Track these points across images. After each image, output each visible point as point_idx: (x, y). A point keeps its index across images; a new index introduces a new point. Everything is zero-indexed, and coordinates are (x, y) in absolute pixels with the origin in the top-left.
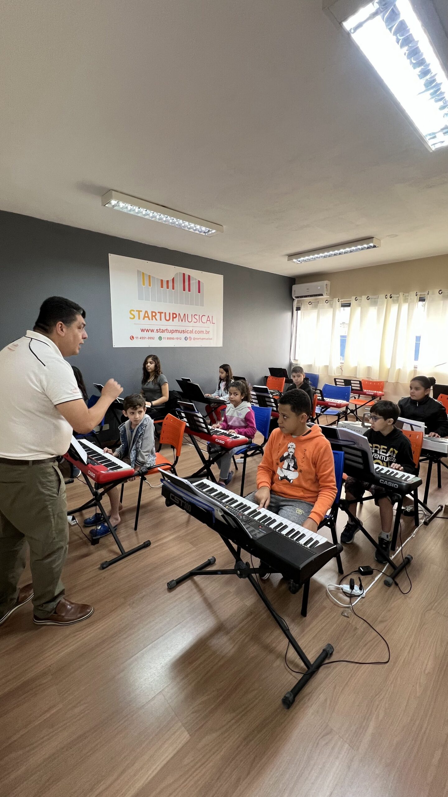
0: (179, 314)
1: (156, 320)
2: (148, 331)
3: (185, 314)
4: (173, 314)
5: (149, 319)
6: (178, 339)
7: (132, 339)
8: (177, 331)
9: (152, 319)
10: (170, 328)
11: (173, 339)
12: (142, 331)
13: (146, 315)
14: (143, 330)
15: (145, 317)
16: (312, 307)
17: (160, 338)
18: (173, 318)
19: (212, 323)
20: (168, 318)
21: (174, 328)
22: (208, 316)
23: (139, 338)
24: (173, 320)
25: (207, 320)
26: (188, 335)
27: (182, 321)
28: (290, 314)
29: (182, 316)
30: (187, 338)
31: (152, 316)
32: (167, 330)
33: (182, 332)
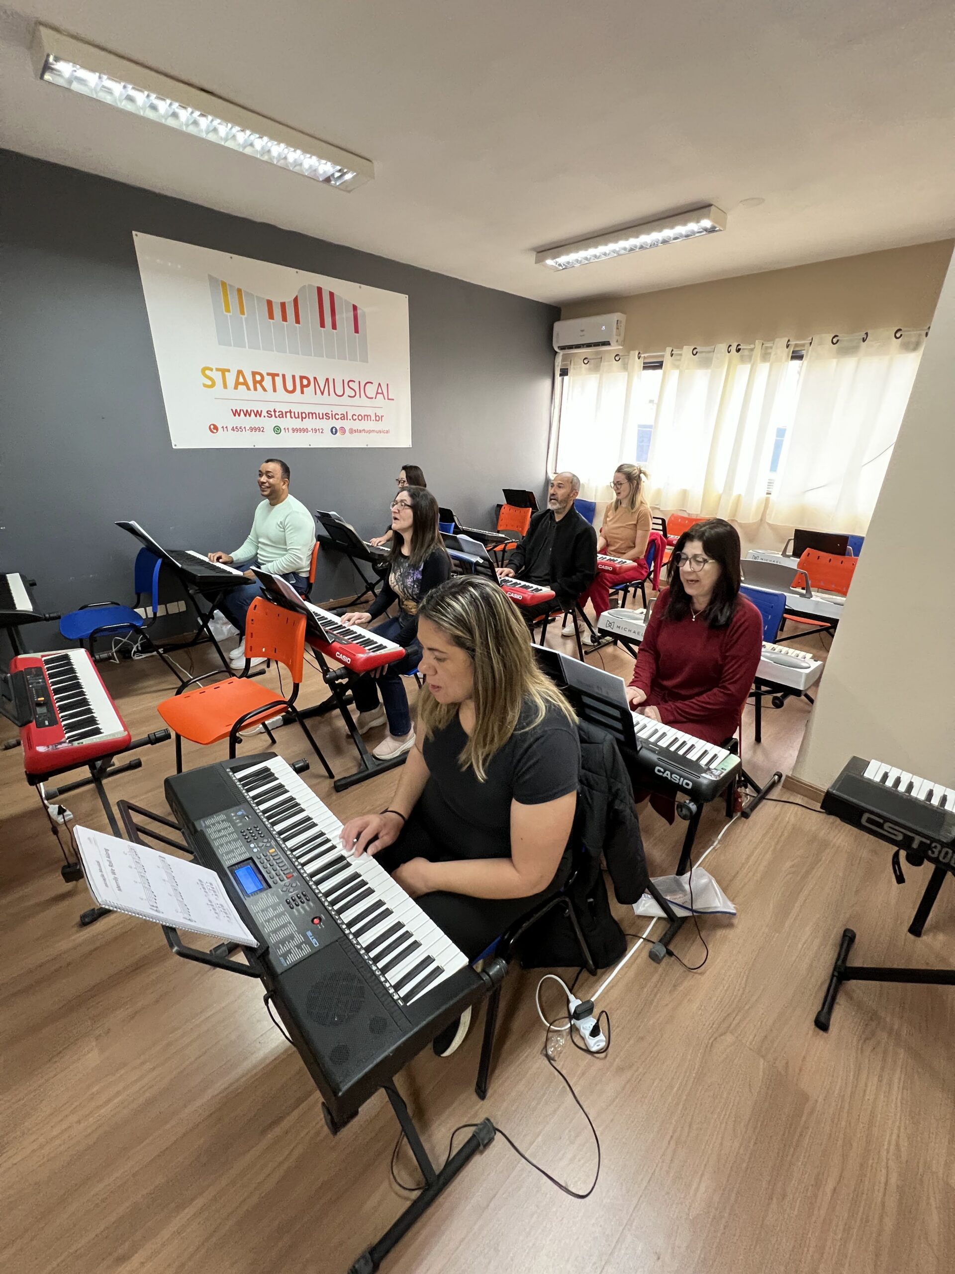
0: (315, 378)
1: (265, 390)
2: (247, 413)
3: (327, 380)
4: (302, 378)
5: (249, 389)
6: (316, 430)
7: (215, 431)
8: (311, 415)
9: (255, 389)
10: (297, 409)
11: (305, 430)
12: (235, 415)
13: (241, 380)
14: (236, 413)
15: (237, 384)
16: (590, 370)
17: (277, 430)
18: (302, 386)
19: (388, 399)
20: (290, 388)
21: (307, 409)
22: (379, 384)
23: (230, 428)
24: (302, 392)
25: (377, 393)
26: (338, 424)
27: (322, 393)
28: (547, 383)
29: (322, 384)
30: (336, 429)
31: (255, 382)
32: (290, 412)
33: (325, 417)
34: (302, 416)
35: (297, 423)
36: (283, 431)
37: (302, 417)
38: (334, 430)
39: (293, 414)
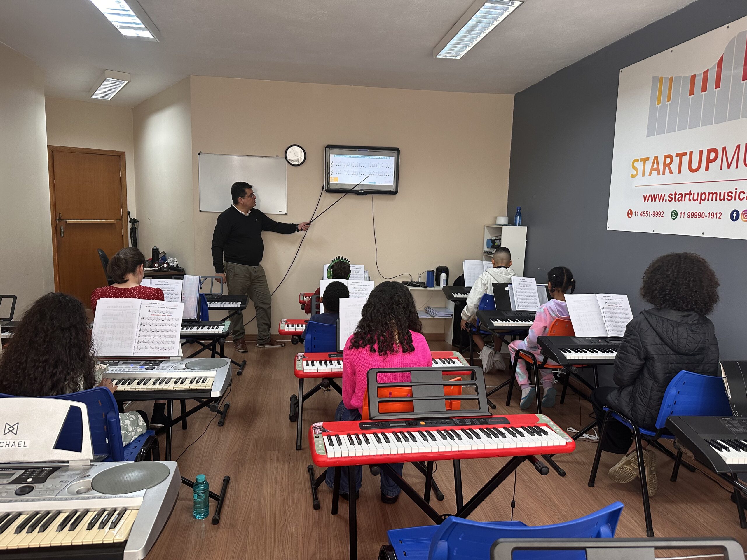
0: (724, 148)
1: (671, 173)
2: (654, 198)
3: (739, 147)
4: (710, 151)
5: (659, 174)
6: (712, 215)
7: (630, 216)
8: (711, 195)
9: (664, 173)
11: (701, 215)
14: (646, 198)
15: (652, 170)
17: (673, 214)
18: (709, 161)
21: (707, 189)
24: (707, 169)
26: (741, 207)
27: (729, 167)
29: (730, 153)
30: (737, 214)
31: (665, 166)
32: (690, 194)
33: (726, 197)
34: (702, 198)
35: (694, 207)
38: (735, 215)
39: (692, 196)
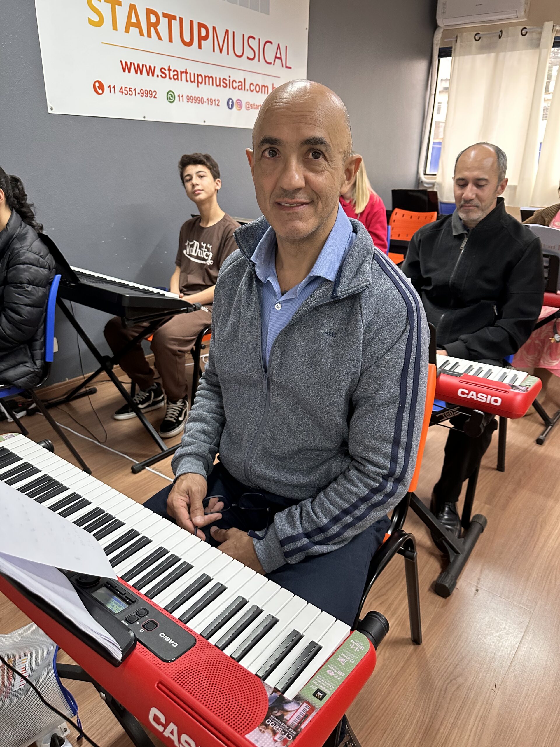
0: (214, 28)
1: (160, 38)
2: (139, 69)
3: (227, 31)
4: (200, 25)
5: (142, 34)
6: (211, 101)
7: (100, 91)
8: (207, 79)
9: (149, 36)
10: (194, 69)
11: (199, 100)
12: (124, 71)
13: (134, 20)
14: (126, 67)
15: (129, 24)
16: (481, 48)
17: (171, 96)
18: (201, 38)
19: (287, 67)
20: (187, 39)
21: (203, 70)
22: (279, 46)
23: (118, 89)
24: (200, 47)
25: (276, 57)
26: (236, 95)
27: (221, 51)
30: (232, 102)
31: (149, 25)
32: (186, 73)
33: (222, 83)
34: (198, 80)
35: (192, 90)
36: (177, 98)
37: (198, 82)
38: (230, 103)
39: (188, 75)
